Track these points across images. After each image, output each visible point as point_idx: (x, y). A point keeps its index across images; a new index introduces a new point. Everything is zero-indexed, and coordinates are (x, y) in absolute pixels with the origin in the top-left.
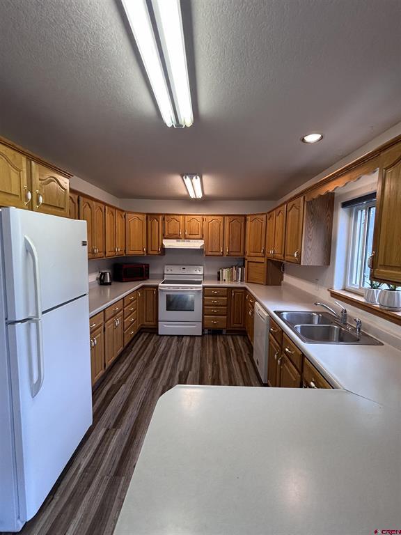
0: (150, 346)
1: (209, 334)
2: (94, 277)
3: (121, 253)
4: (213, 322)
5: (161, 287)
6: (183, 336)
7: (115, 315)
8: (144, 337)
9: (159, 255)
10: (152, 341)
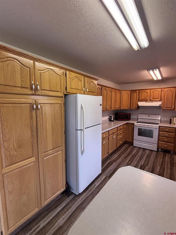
0: (129, 150)
1: (161, 151)
2: (107, 118)
3: (118, 108)
4: (164, 145)
5: (136, 124)
6: (146, 149)
7: (113, 134)
8: (126, 146)
9: (136, 109)
10: (130, 148)
